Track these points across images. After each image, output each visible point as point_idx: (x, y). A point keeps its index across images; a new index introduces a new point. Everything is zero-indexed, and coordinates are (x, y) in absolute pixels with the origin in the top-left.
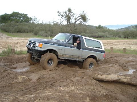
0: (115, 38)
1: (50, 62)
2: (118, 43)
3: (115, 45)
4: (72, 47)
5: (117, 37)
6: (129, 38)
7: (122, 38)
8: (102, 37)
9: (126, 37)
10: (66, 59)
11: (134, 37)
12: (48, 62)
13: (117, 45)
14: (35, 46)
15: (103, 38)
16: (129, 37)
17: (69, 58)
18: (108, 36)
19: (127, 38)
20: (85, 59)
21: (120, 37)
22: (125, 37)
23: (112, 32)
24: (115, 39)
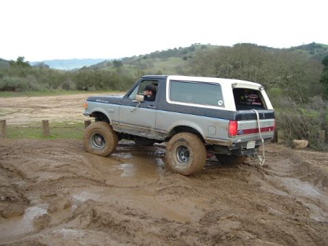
0: (53, 90)
2: (54, 103)
3: (43, 110)
5: (60, 88)
6: (90, 91)
7: (73, 90)
8: (17, 90)
9: (84, 87)
11: (101, 87)
13: (46, 110)
15: (20, 91)
16: (90, 86)
18: (34, 85)
19: (86, 90)
21: (67, 88)
22: (80, 86)
23: (48, 75)
24: (52, 93)
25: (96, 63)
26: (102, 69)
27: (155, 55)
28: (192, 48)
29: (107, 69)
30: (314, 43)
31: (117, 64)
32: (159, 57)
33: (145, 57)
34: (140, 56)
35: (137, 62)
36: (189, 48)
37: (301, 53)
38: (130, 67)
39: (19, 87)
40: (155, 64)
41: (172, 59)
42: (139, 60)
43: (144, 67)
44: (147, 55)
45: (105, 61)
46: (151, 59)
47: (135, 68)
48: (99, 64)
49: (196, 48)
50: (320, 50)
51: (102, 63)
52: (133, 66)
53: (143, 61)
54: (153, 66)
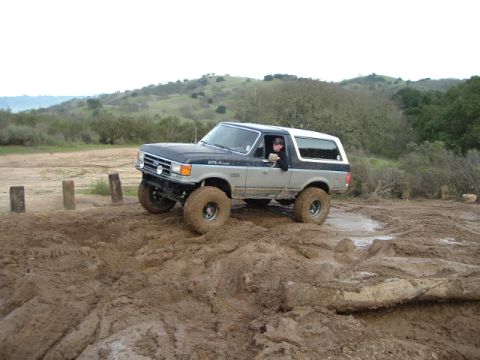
0: (72, 143)
1: (209, 210)
4: (264, 165)
5: (79, 140)
8: (27, 143)
10: (252, 197)
12: (205, 211)
14: (168, 172)
16: (117, 138)
17: (257, 195)
18: (47, 137)
19: (112, 143)
20: (300, 193)
21: (87, 140)
24: (73, 148)
25: (59, 102)
26: (71, 112)
27: (148, 91)
28: (204, 81)
29: (77, 111)
30: (374, 75)
31: (93, 103)
32: (156, 94)
33: (135, 94)
34: (127, 92)
35: (123, 101)
36: (199, 80)
37: (356, 88)
38: (112, 109)
39: (29, 140)
40: (150, 104)
41: (175, 96)
42: (125, 98)
43: (134, 108)
44: (137, 90)
45: (74, 99)
46: (143, 97)
47: (120, 110)
48: (64, 104)
49: (209, 80)
50: (382, 84)
51: (68, 102)
52: (117, 107)
53: (132, 100)
54: (147, 107)
